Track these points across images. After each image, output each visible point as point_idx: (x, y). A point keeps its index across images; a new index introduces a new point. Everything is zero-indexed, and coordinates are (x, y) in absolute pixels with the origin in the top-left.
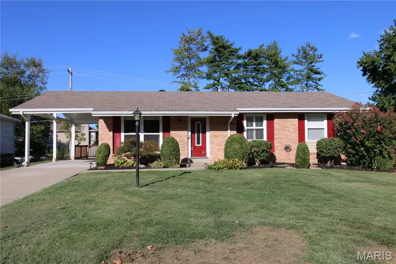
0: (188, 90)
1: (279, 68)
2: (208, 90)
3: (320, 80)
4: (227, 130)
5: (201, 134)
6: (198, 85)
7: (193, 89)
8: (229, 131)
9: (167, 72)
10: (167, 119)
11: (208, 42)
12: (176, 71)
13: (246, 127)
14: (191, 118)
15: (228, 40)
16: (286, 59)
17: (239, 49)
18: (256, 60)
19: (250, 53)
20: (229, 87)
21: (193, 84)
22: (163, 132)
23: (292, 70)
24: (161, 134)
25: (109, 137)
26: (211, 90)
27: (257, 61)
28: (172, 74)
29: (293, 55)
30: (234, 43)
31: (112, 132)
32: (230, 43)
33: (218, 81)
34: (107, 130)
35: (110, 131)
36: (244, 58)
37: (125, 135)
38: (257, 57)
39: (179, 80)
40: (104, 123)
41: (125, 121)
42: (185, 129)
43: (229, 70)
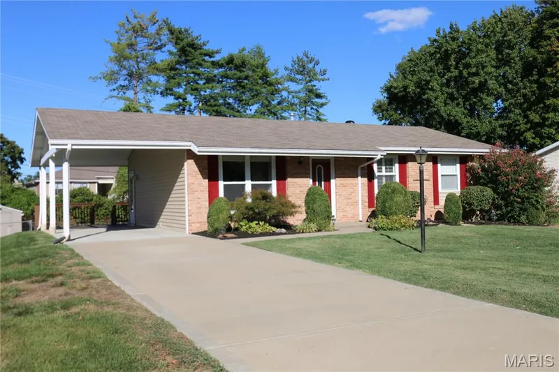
0: (137, 111)
1: (269, 86)
2: (168, 113)
3: (322, 105)
4: (357, 177)
5: (323, 183)
6: (151, 104)
7: (144, 110)
8: (360, 178)
9: (95, 79)
10: (281, 160)
11: (165, 36)
12: (111, 77)
13: (377, 174)
14: (313, 160)
15: (200, 36)
16: (276, 72)
17: (217, 52)
18: (241, 71)
19: (230, 60)
20: (201, 110)
21: (143, 101)
22: (277, 180)
23: (286, 89)
24: (274, 183)
25: (202, 189)
26: (173, 113)
27: (243, 73)
28: (104, 82)
29: (286, 69)
30: (208, 42)
31: (207, 180)
32: (202, 41)
33: (184, 99)
34: (200, 176)
35: (204, 178)
36: (221, 66)
37: (224, 185)
38: (241, 66)
39: (115, 93)
40: (195, 166)
41: (224, 162)
42: (305, 175)
43: (197, 83)
